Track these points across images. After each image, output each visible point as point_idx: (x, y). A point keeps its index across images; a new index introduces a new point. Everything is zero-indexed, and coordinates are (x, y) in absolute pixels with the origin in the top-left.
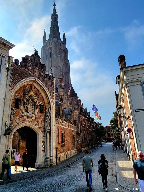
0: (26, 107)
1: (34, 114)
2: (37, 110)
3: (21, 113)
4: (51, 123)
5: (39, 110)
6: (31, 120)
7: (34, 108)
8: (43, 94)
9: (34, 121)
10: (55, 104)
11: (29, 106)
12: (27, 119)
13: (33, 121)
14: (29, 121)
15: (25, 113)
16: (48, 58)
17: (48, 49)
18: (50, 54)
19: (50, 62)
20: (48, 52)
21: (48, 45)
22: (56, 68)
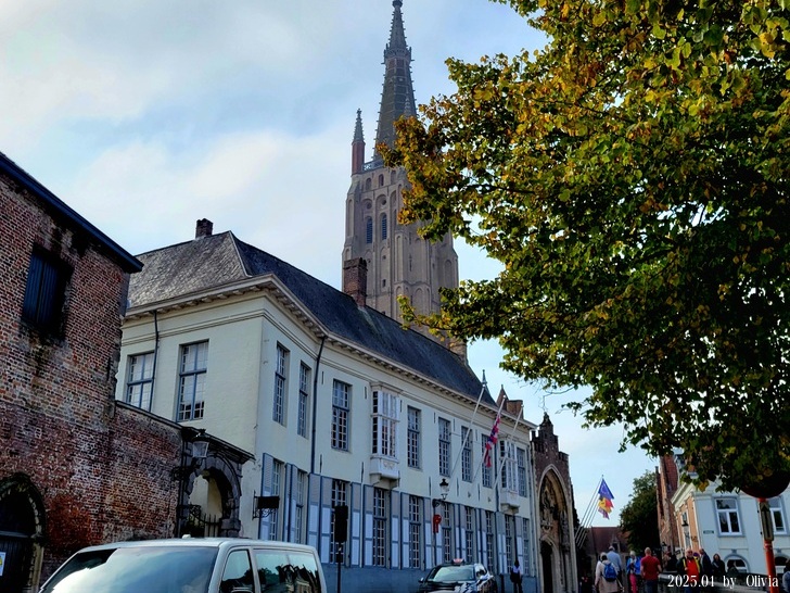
2: (552, 515)
6: (548, 531)
7: (549, 511)
8: (555, 487)
9: (550, 533)
11: (544, 510)
16: (374, 240)
17: (374, 202)
18: (385, 222)
19: (385, 257)
20: (373, 214)
21: (375, 183)
22: (412, 285)
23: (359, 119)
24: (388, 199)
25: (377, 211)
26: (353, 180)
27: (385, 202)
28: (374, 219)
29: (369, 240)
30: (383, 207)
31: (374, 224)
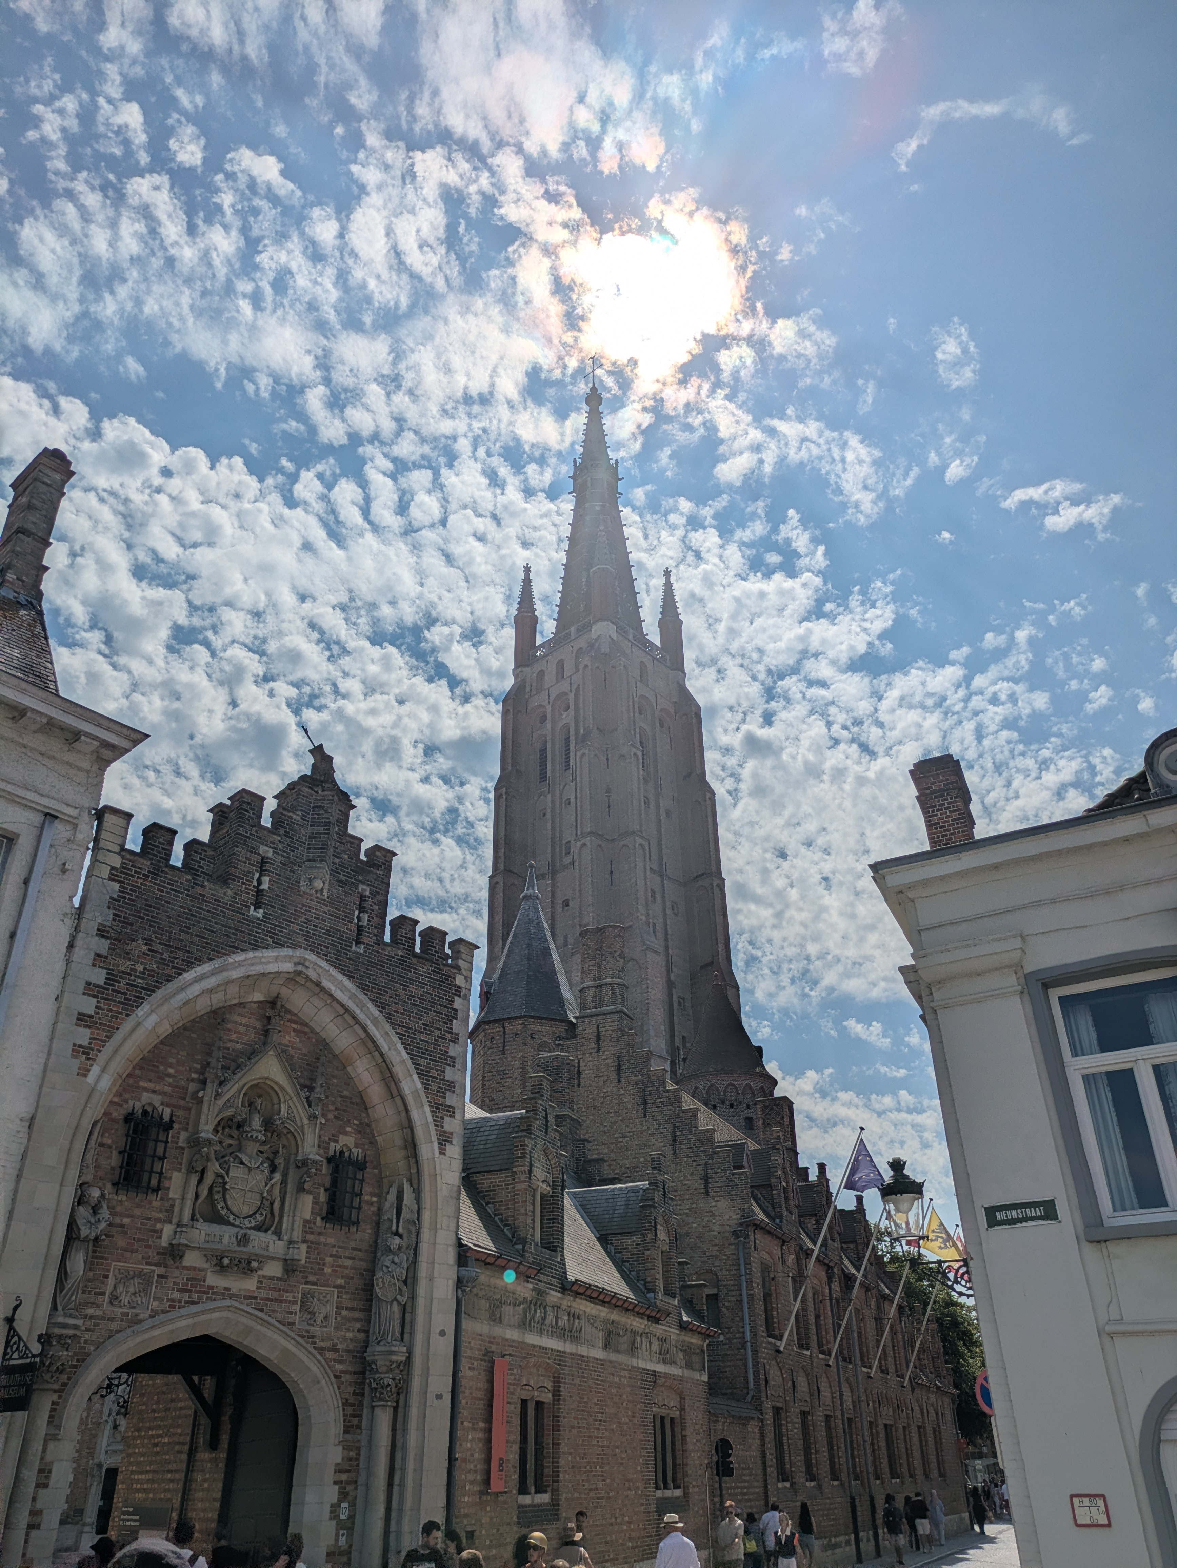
0: (209, 1178)
1: (278, 1234)
2: (307, 1200)
3: (168, 1230)
4: (411, 1307)
5: (323, 1197)
6: (250, 1284)
7: (284, 1182)
8: (364, 1074)
9: (275, 1295)
11: (237, 1172)
12: (213, 1280)
13: (264, 1293)
14: (226, 1293)
15: (202, 1232)
16: (550, 775)
17: (549, 709)
18: (567, 741)
19: (568, 802)
20: (547, 732)
21: (550, 677)
22: (611, 842)
23: (527, 580)
25: (554, 722)
26: (516, 676)
27: (567, 707)
28: (550, 740)
29: (543, 777)
30: (563, 715)
31: (549, 750)
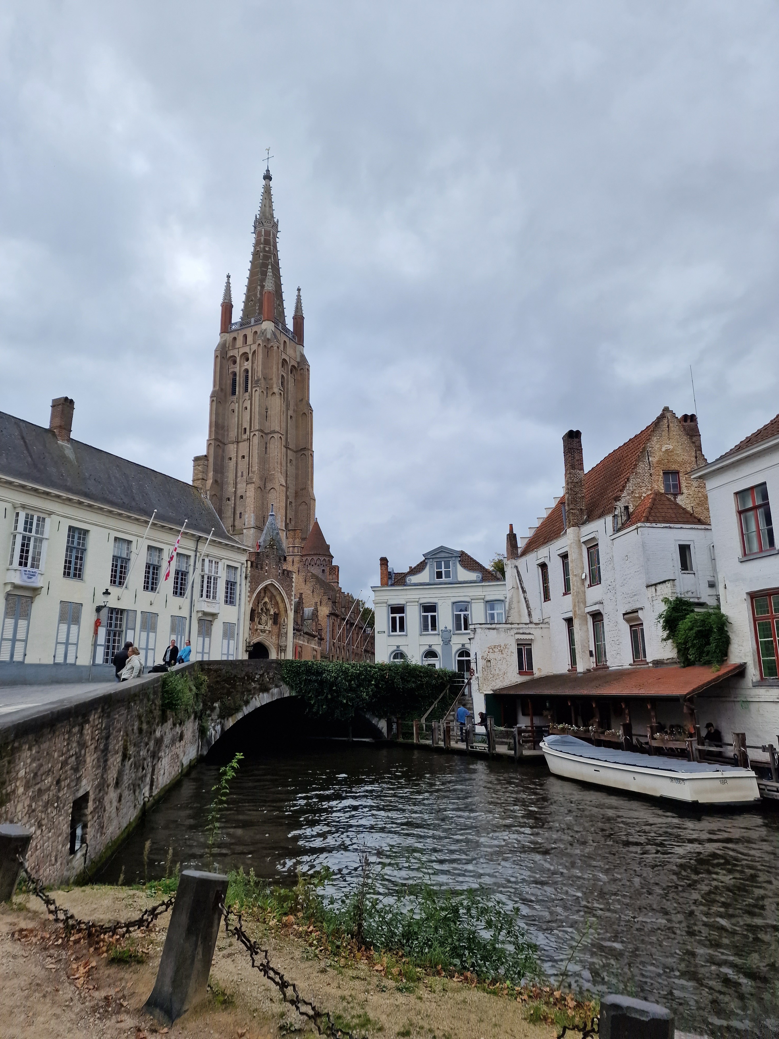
0: (260, 618)
1: (268, 626)
2: (271, 621)
3: (256, 626)
4: (286, 638)
6: (265, 634)
7: (268, 618)
8: (278, 598)
9: (268, 635)
10: (293, 611)
14: (262, 635)
15: (260, 626)
16: (237, 393)
17: (238, 359)
18: (247, 377)
19: (246, 408)
20: (237, 370)
21: (239, 342)
22: (267, 434)
23: (228, 283)
24: (250, 356)
25: (240, 367)
26: (221, 338)
27: (247, 360)
28: (238, 374)
29: (234, 393)
30: (246, 363)
31: (237, 379)
